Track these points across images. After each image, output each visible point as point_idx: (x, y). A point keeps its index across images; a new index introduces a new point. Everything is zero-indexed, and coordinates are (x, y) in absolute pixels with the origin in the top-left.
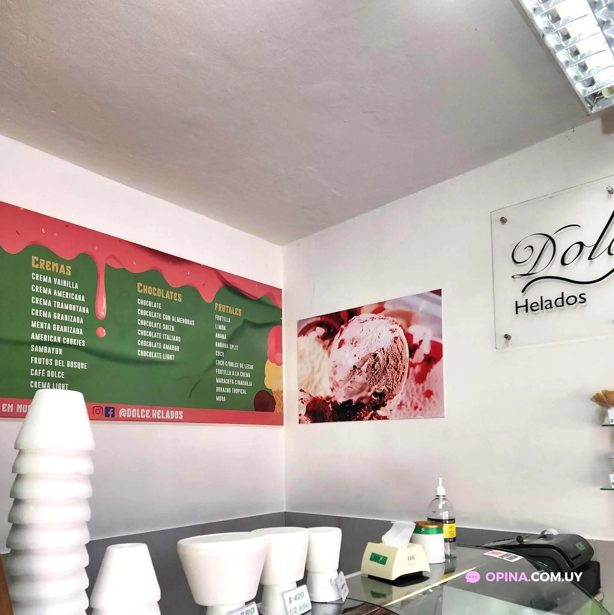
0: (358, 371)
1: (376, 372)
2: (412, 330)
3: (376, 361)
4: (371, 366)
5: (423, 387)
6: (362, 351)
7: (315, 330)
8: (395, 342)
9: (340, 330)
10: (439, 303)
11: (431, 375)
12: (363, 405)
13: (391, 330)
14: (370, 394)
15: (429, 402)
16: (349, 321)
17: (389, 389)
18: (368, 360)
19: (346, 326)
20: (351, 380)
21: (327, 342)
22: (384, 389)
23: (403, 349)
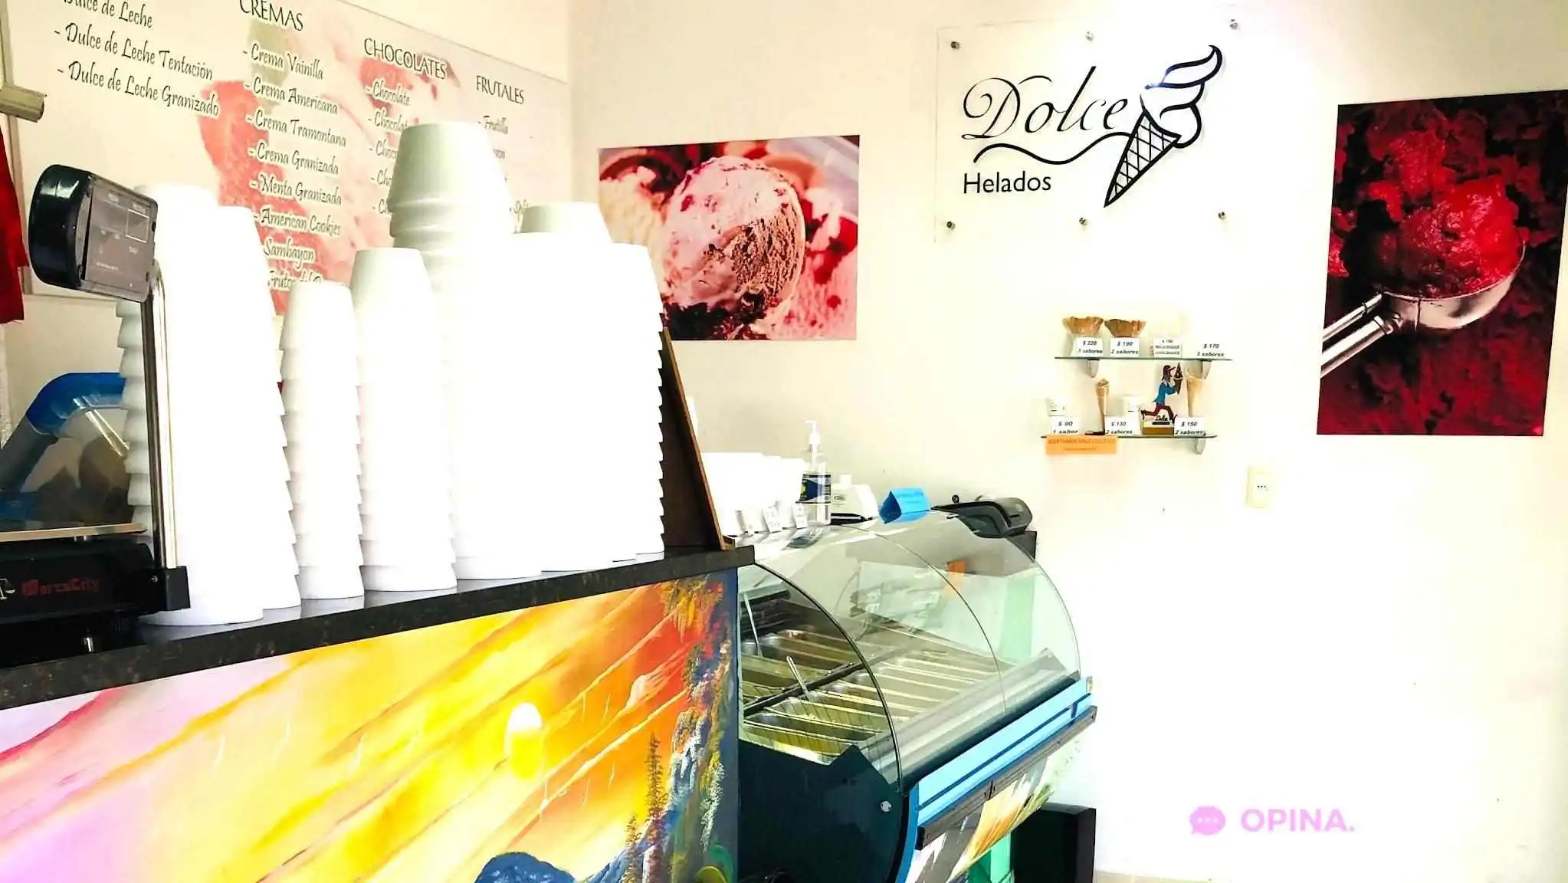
0: (717, 254)
1: (749, 259)
2: (811, 195)
3: (749, 239)
4: (741, 247)
5: (826, 291)
6: (726, 219)
7: (635, 171)
8: (783, 212)
9: (686, 179)
10: (856, 158)
11: (839, 273)
12: (727, 314)
13: (777, 191)
14: (738, 295)
15: (835, 315)
16: (703, 164)
17: (771, 290)
18: (737, 238)
19: (697, 172)
20: (705, 269)
21: (661, 196)
22: (762, 290)
23: (795, 225)
